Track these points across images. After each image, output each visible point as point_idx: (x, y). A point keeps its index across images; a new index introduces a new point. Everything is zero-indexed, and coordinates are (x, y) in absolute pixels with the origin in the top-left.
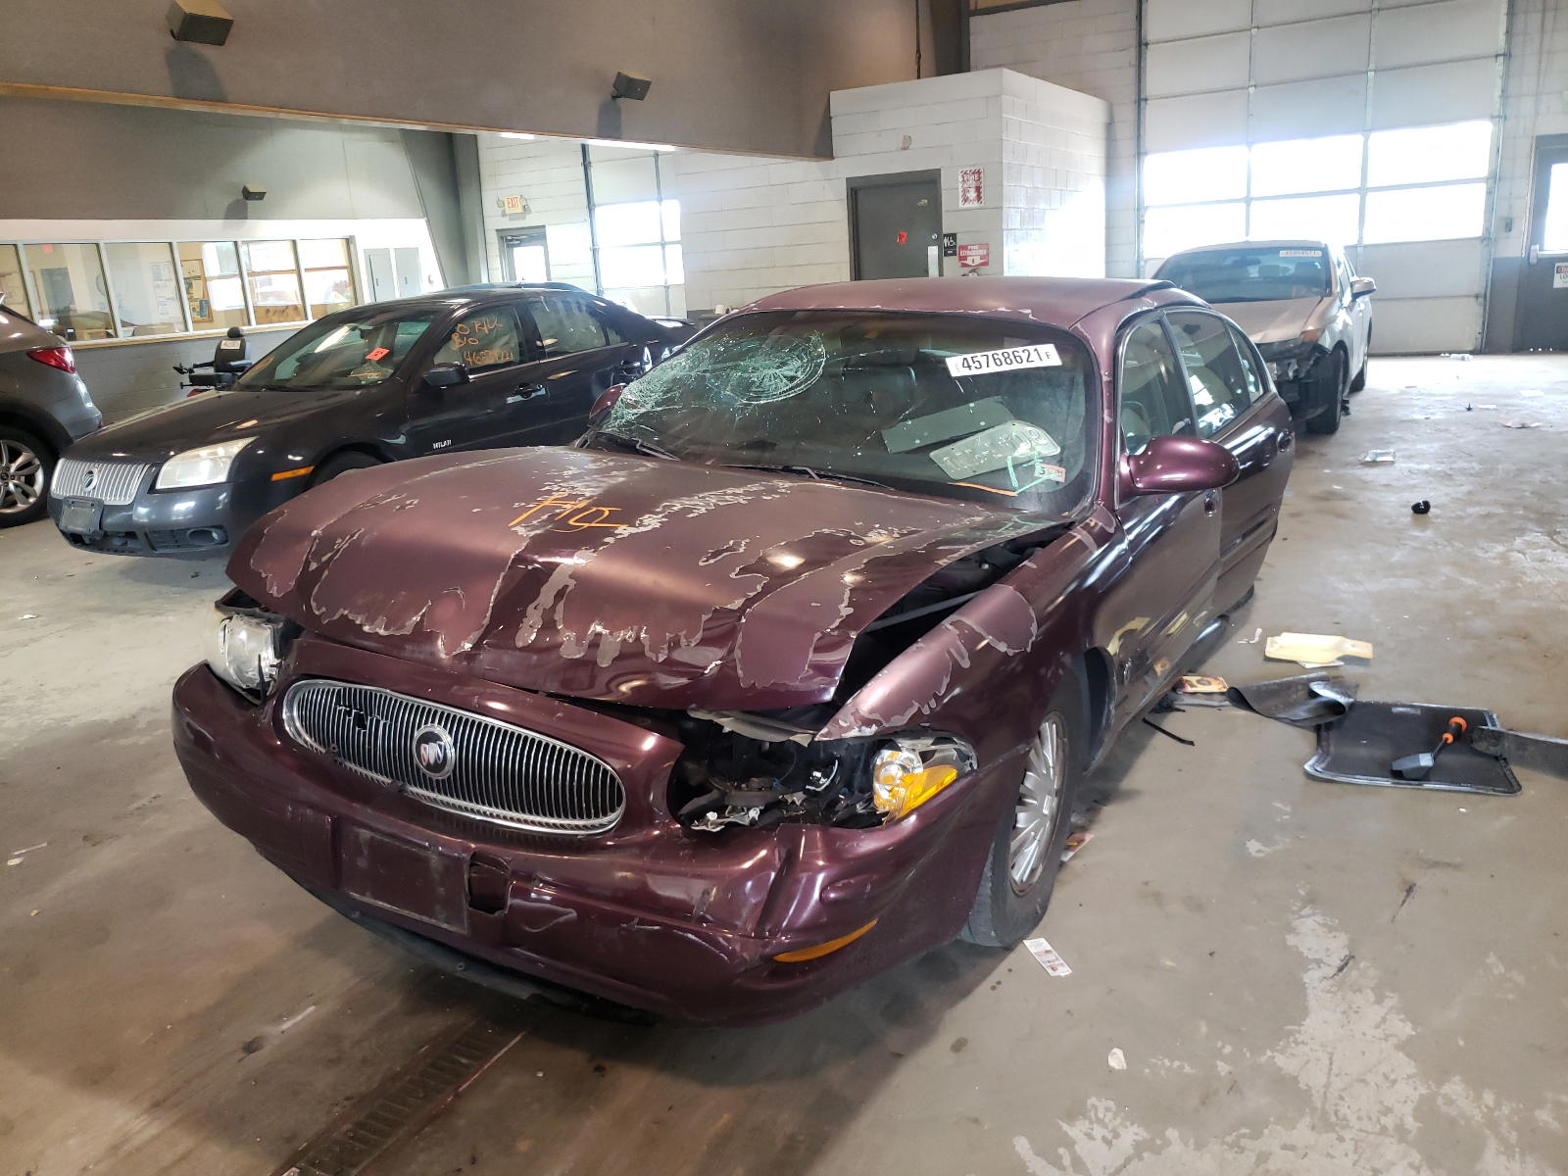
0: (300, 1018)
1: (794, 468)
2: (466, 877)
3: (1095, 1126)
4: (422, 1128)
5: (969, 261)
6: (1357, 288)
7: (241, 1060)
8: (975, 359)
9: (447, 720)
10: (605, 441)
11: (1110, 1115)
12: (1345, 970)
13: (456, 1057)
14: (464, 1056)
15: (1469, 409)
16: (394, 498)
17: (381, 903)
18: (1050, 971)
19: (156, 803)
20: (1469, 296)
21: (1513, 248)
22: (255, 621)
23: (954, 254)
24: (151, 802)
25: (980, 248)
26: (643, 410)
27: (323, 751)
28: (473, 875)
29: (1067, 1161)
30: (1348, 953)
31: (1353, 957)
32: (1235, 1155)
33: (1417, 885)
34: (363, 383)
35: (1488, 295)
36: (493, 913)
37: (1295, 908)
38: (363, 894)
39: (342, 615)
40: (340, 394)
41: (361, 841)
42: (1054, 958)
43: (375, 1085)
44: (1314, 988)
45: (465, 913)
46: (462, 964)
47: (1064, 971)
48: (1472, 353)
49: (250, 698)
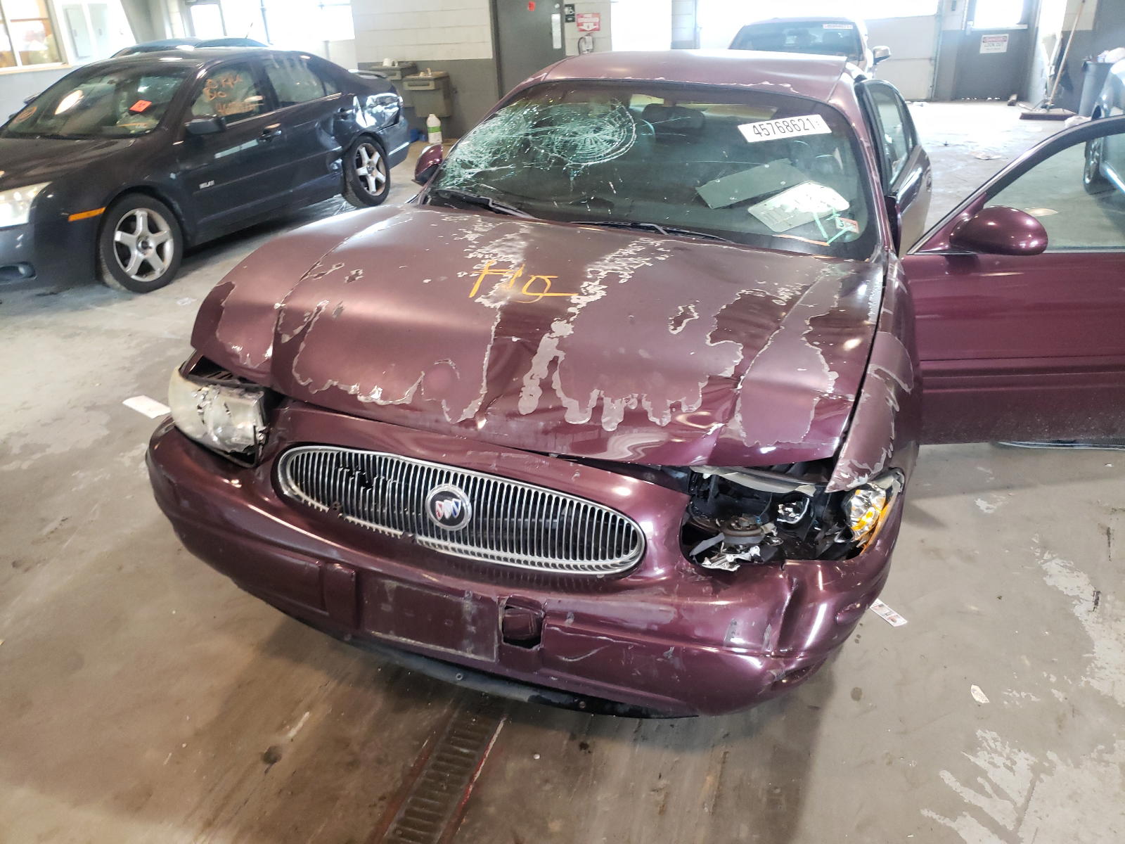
0: (300, 725)
1: (642, 224)
2: (500, 618)
3: (993, 755)
4: (460, 820)
5: (584, 27)
6: (878, 55)
7: (266, 772)
8: (762, 127)
9: (460, 481)
10: (448, 197)
11: (998, 744)
12: (1099, 603)
13: (456, 748)
14: (463, 746)
15: (946, 145)
16: (334, 268)
17: (404, 639)
18: (891, 623)
19: (67, 525)
20: (924, 59)
21: (955, 23)
22: (235, 391)
23: (573, 21)
24: (61, 524)
25: (593, 17)
26: (477, 170)
27: (327, 509)
28: (507, 616)
29: (988, 788)
30: (1094, 589)
31: (1098, 592)
32: (1104, 768)
33: (1111, 528)
34: (133, 132)
35: (938, 59)
36: (531, 647)
37: (1038, 554)
38: (387, 633)
39: (332, 386)
40: (117, 142)
41: (387, 590)
42: (888, 611)
43: (399, 784)
44: (1086, 620)
45: (496, 646)
46: (459, 674)
47: (901, 621)
48: (929, 100)
49: (236, 461)
